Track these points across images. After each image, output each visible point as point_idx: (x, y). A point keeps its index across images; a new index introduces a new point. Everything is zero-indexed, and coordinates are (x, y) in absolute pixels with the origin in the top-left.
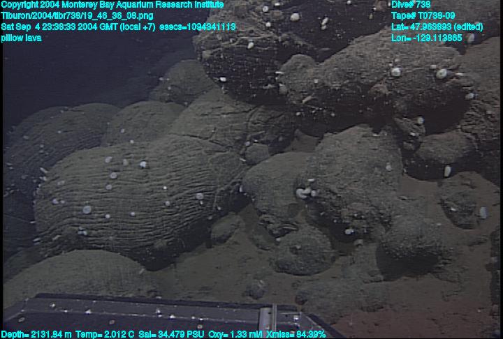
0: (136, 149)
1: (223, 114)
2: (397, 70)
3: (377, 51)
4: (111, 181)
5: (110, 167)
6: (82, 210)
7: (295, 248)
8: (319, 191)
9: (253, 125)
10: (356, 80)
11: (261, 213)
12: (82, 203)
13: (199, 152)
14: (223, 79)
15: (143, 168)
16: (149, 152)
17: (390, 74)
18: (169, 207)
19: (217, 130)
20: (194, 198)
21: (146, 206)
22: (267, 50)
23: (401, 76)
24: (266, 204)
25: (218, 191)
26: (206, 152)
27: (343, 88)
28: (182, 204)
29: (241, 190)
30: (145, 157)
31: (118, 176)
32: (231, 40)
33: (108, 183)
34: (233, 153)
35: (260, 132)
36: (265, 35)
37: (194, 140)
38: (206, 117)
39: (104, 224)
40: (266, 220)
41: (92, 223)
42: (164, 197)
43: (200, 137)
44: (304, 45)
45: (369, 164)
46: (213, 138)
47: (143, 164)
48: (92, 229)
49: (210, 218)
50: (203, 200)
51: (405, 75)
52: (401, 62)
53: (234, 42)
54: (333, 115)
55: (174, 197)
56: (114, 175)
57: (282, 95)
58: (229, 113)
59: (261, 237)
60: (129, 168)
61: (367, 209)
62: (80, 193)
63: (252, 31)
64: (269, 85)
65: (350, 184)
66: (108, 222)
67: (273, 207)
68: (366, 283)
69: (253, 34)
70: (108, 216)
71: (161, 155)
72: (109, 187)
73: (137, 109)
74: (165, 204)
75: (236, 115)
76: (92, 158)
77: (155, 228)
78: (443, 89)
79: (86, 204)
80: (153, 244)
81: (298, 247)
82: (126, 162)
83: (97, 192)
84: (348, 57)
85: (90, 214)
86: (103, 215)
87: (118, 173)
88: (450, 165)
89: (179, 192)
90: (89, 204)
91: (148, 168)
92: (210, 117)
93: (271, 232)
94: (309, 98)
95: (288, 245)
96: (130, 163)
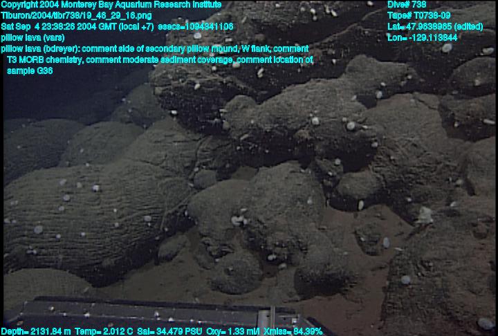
0: (90, 172)
1: (175, 142)
2: (316, 120)
3: (302, 101)
4: (64, 203)
5: (64, 190)
6: (33, 230)
7: (228, 270)
8: (249, 220)
9: (202, 153)
10: (283, 125)
11: (203, 236)
12: (34, 223)
13: (150, 177)
14: (174, 112)
15: (95, 191)
16: (103, 176)
17: (311, 122)
18: (118, 228)
19: (168, 157)
20: (142, 220)
21: (96, 227)
22: (212, 91)
23: (319, 125)
24: (206, 227)
25: (166, 213)
26: (156, 177)
27: (274, 130)
28: (131, 225)
29: (186, 213)
30: (98, 180)
31: (71, 198)
32: (180, 80)
33: (61, 205)
34: (182, 179)
35: (208, 160)
36: (211, 78)
37: (146, 166)
38: (159, 144)
39: (54, 244)
40: (207, 242)
41: (42, 242)
42: (114, 219)
43: (152, 163)
44: (245, 88)
45: (293, 198)
46: (164, 164)
47: (96, 188)
48: (43, 248)
49: (157, 238)
50: (151, 222)
51: (323, 124)
52: (320, 113)
53: (183, 82)
54: (267, 151)
55: (124, 219)
56: (67, 197)
57: (225, 131)
58: (179, 142)
59: (203, 257)
60: (82, 191)
61: (289, 238)
62: (33, 213)
63: (199, 74)
64: (216, 120)
65: (275, 215)
66: (59, 241)
67: (213, 231)
68: (285, 302)
69: (200, 76)
70: (59, 236)
71: (114, 179)
72: (62, 208)
73: (98, 130)
74: (114, 225)
75: (187, 144)
76: (48, 179)
77: (104, 248)
78: (353, 137)
79: (38, 224)
80: (101, 263)
81: (230, 269)
82: (79, 185)
83: (49, 213)
84: (278, 104)
85: (42, 233)
86: (53, 235)
87: (72, 196)
88: (363, 200)
89: (129, 215)
90: (41, 224)
91: (101, 191)
92: (162, 144)
93: (210, 253)
94: (246, 136)
95: (224, 266)
96: (84, 186)
